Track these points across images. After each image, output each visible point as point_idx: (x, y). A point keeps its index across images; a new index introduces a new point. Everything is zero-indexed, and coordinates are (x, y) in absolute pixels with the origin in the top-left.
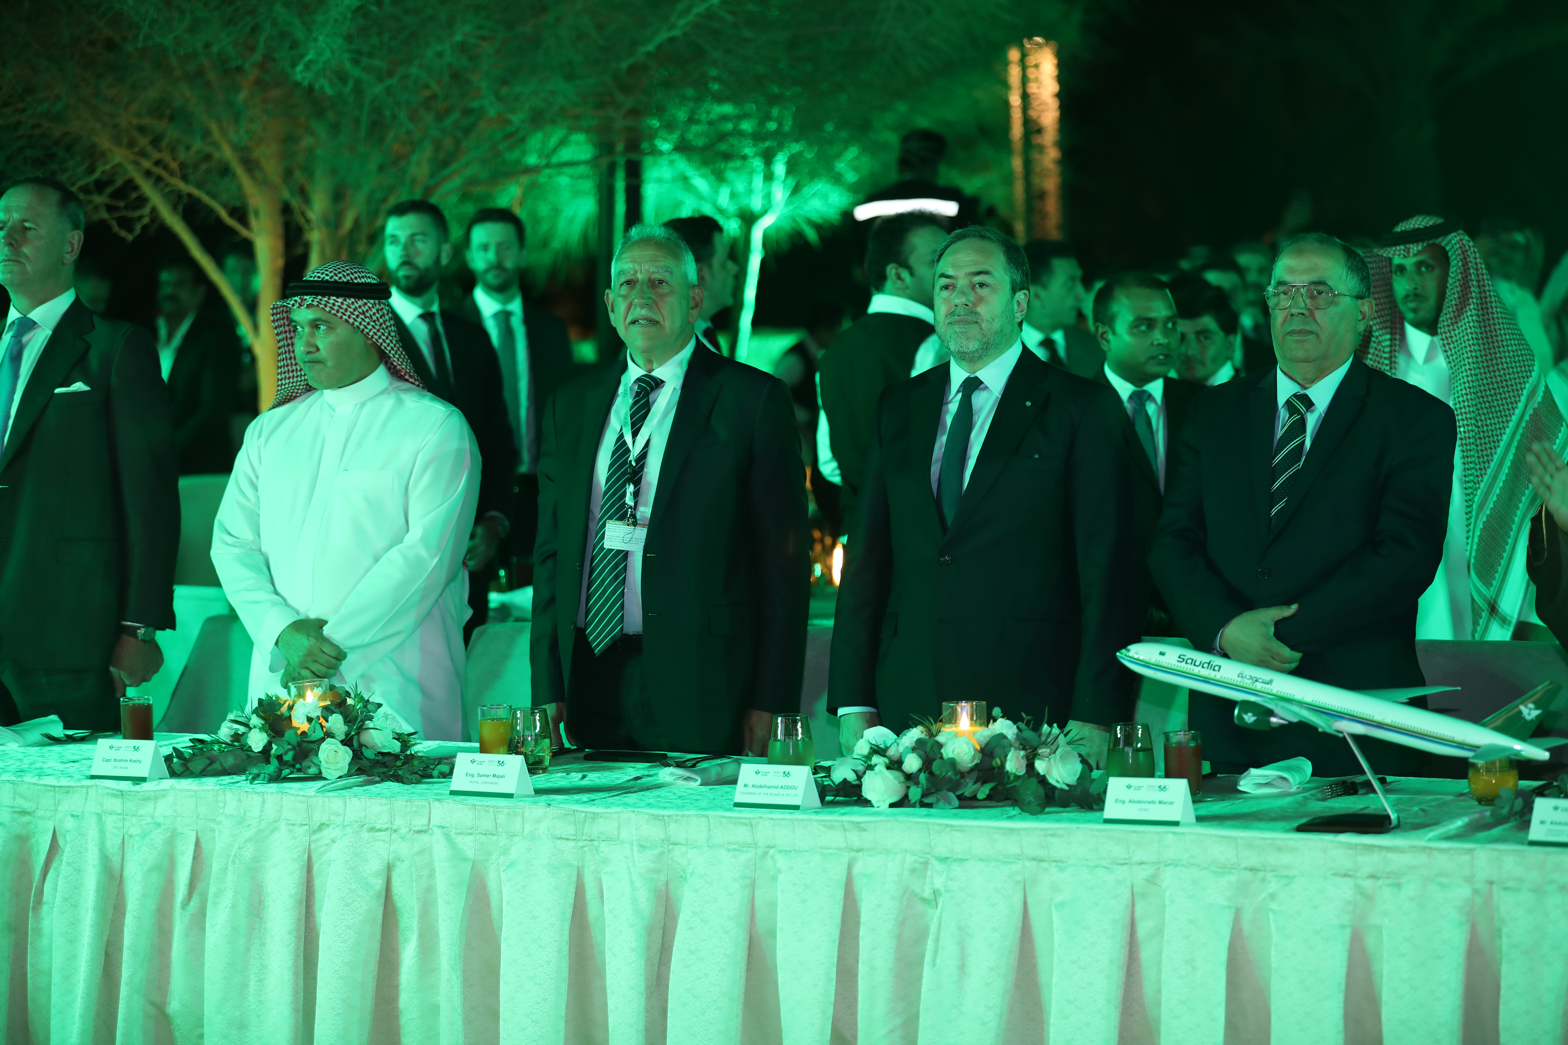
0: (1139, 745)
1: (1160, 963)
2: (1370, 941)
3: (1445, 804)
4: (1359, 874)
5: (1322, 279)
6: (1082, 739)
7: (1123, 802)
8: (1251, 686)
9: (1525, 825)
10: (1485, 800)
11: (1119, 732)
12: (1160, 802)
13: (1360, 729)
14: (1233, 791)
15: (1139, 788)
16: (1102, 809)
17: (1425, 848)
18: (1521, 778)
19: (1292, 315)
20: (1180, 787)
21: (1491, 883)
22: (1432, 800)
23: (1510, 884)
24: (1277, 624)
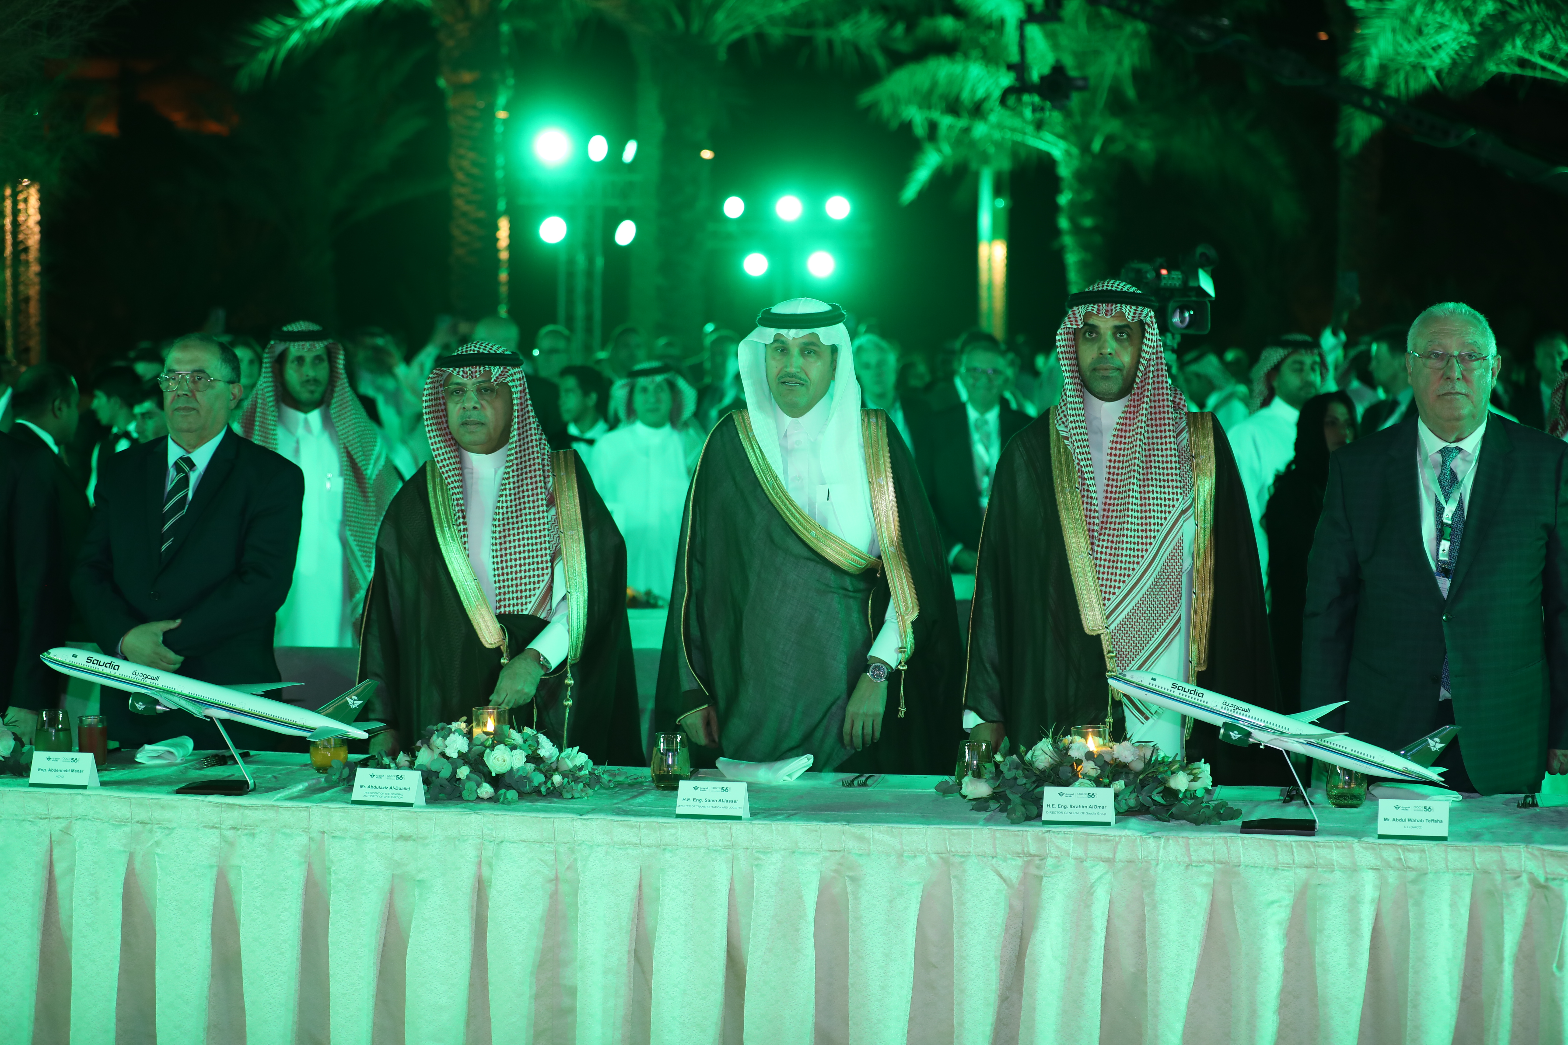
0: (60, 726)
1: (72, 894)
2: (232, 877)
3: (293, 772)
4: (223, 826)
5: (202, 368)
6: (16, 721)
7: (45, 771)
8: (142, 682)
9: (350, 789)
10: (322, 769)
11: (44, 715)
12: (72, 771)
13: (225, 715)
14: (131, 762)
15: (56, 760)
16: (28, 776)
17: (274, 806)
18: (350, 752)
19: (178, 396)
20: (87, 759)
21: (323, 833)
22: (283, 770)
23: (337, 833)
24: (166, 634)
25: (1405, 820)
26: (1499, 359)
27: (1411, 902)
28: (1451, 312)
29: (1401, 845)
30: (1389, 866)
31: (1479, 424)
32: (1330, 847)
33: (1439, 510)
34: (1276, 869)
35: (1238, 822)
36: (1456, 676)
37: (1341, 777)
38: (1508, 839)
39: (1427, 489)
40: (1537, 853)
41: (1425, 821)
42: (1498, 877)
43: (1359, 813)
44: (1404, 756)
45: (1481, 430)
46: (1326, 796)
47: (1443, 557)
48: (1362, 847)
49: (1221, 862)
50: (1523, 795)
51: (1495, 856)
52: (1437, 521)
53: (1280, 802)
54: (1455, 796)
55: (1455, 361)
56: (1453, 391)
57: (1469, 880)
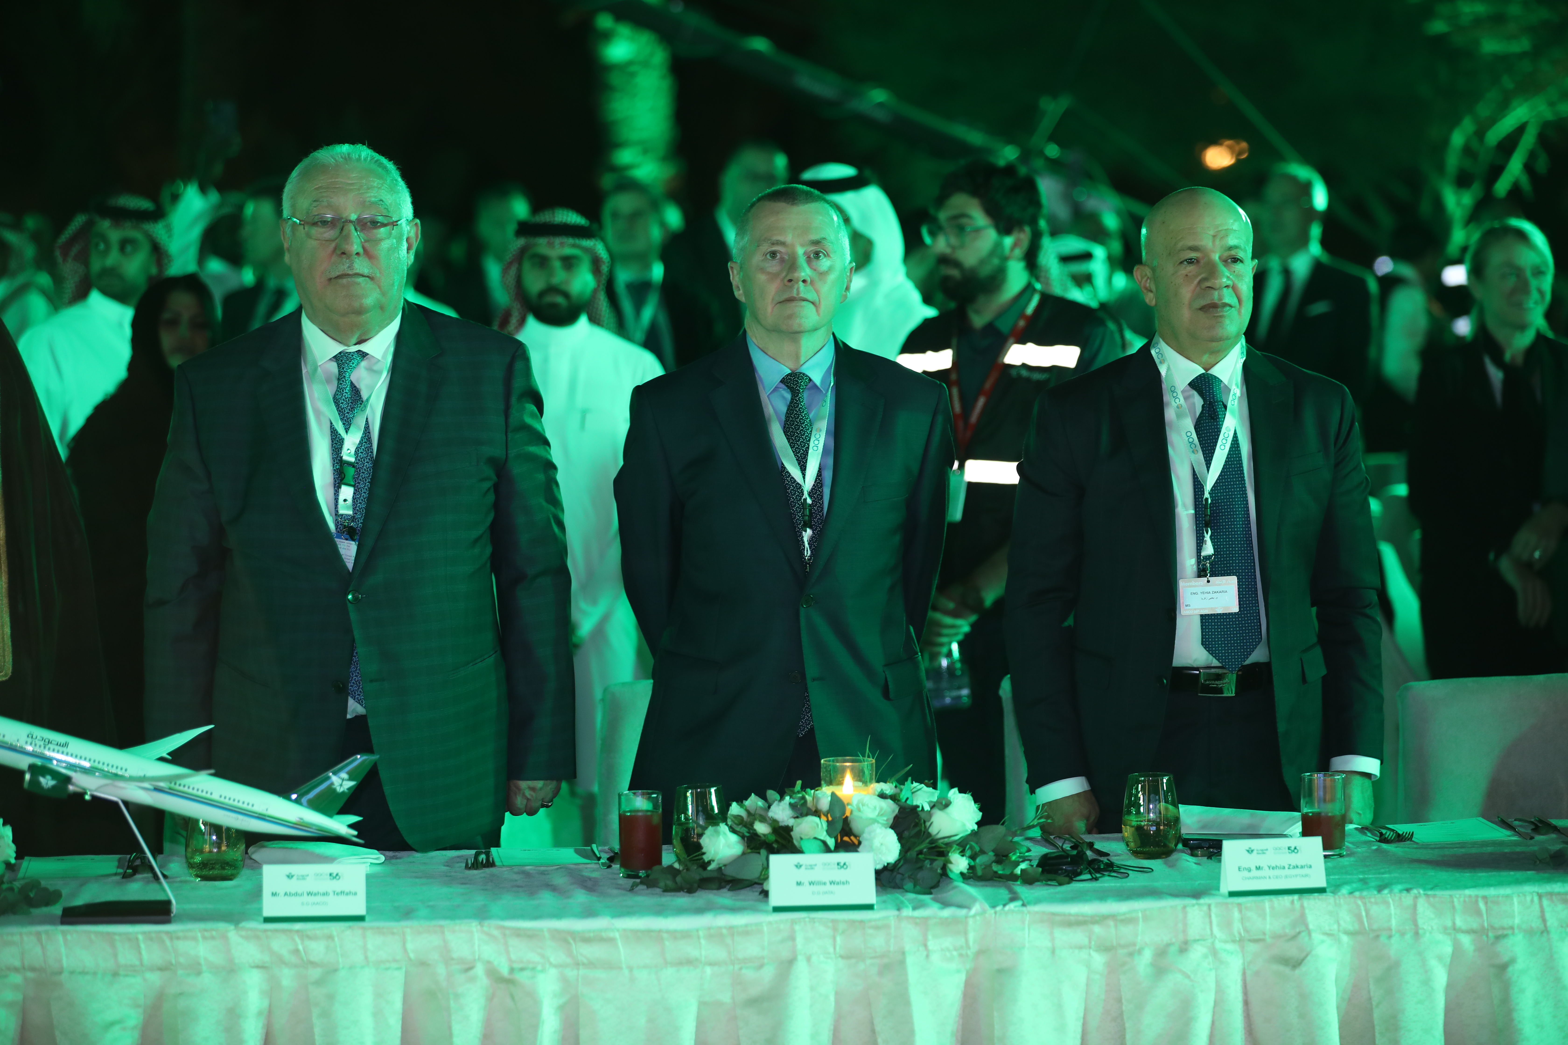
25: (302, 894)
26: (416, 224)
27: (315, 1012)
28: (345, 159)
29: (298, 931)
30: (281, 961)
31: (391, 320)
32: (195, 939)
33: (337, 443)
34: (115, 974)
35: (57, 910)
36: (371, 681)
37: (207, 837)
38: (453, 914)
39: (318, 413)
40: (496, 932)
41: (332, 894)
42: (441, 970)
43: (235, 887)
44: (297, 801)
45: (394, 326)
46: (185, 865)
47: (346, 510)
48: (242, 936)
49: (33, 969)
50: (473, 852)
51: (434, 940)
52: (334, 459)
53: (118, 878)
54: (375, 857)
55: (352, 228)
56: (350, 272)
57: (400, 976)
